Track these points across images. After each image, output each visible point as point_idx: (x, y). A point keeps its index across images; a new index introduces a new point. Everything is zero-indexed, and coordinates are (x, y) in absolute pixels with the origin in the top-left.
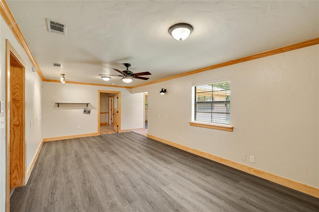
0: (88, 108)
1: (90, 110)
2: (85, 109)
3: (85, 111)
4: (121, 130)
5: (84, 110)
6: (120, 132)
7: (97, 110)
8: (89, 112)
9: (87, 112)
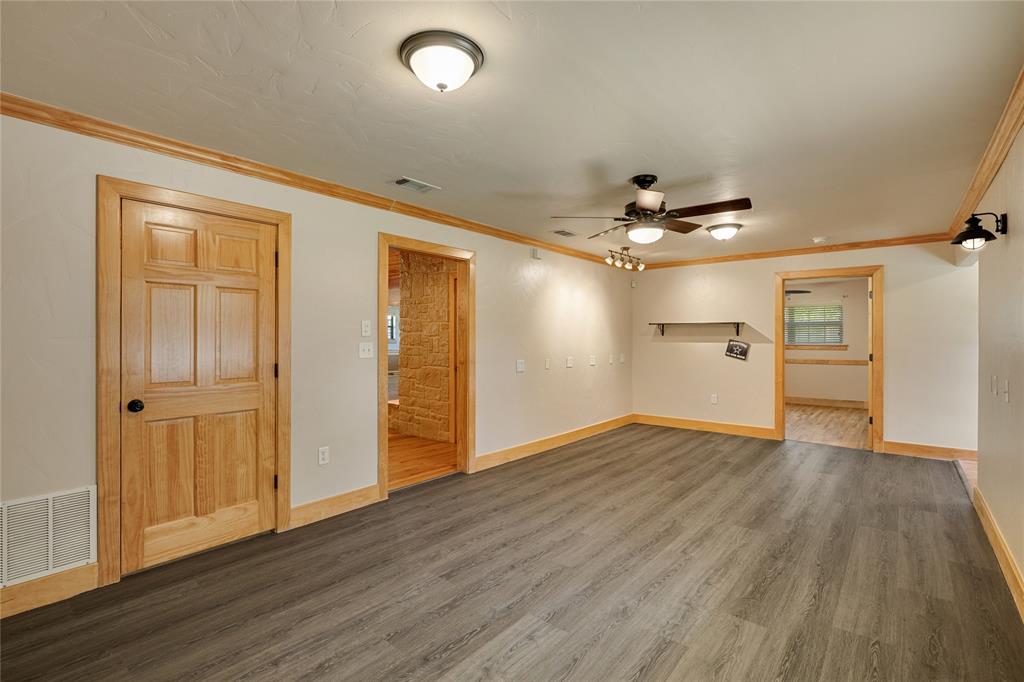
0: (741, 341)
1: (749, 346)
2: (731, 341)
3: (730, 350)
4: (885, 439)
5: (727, 344)
6: (878, 448)
7: (773, 345)
8: (744, 353)
9: (739, 352)
